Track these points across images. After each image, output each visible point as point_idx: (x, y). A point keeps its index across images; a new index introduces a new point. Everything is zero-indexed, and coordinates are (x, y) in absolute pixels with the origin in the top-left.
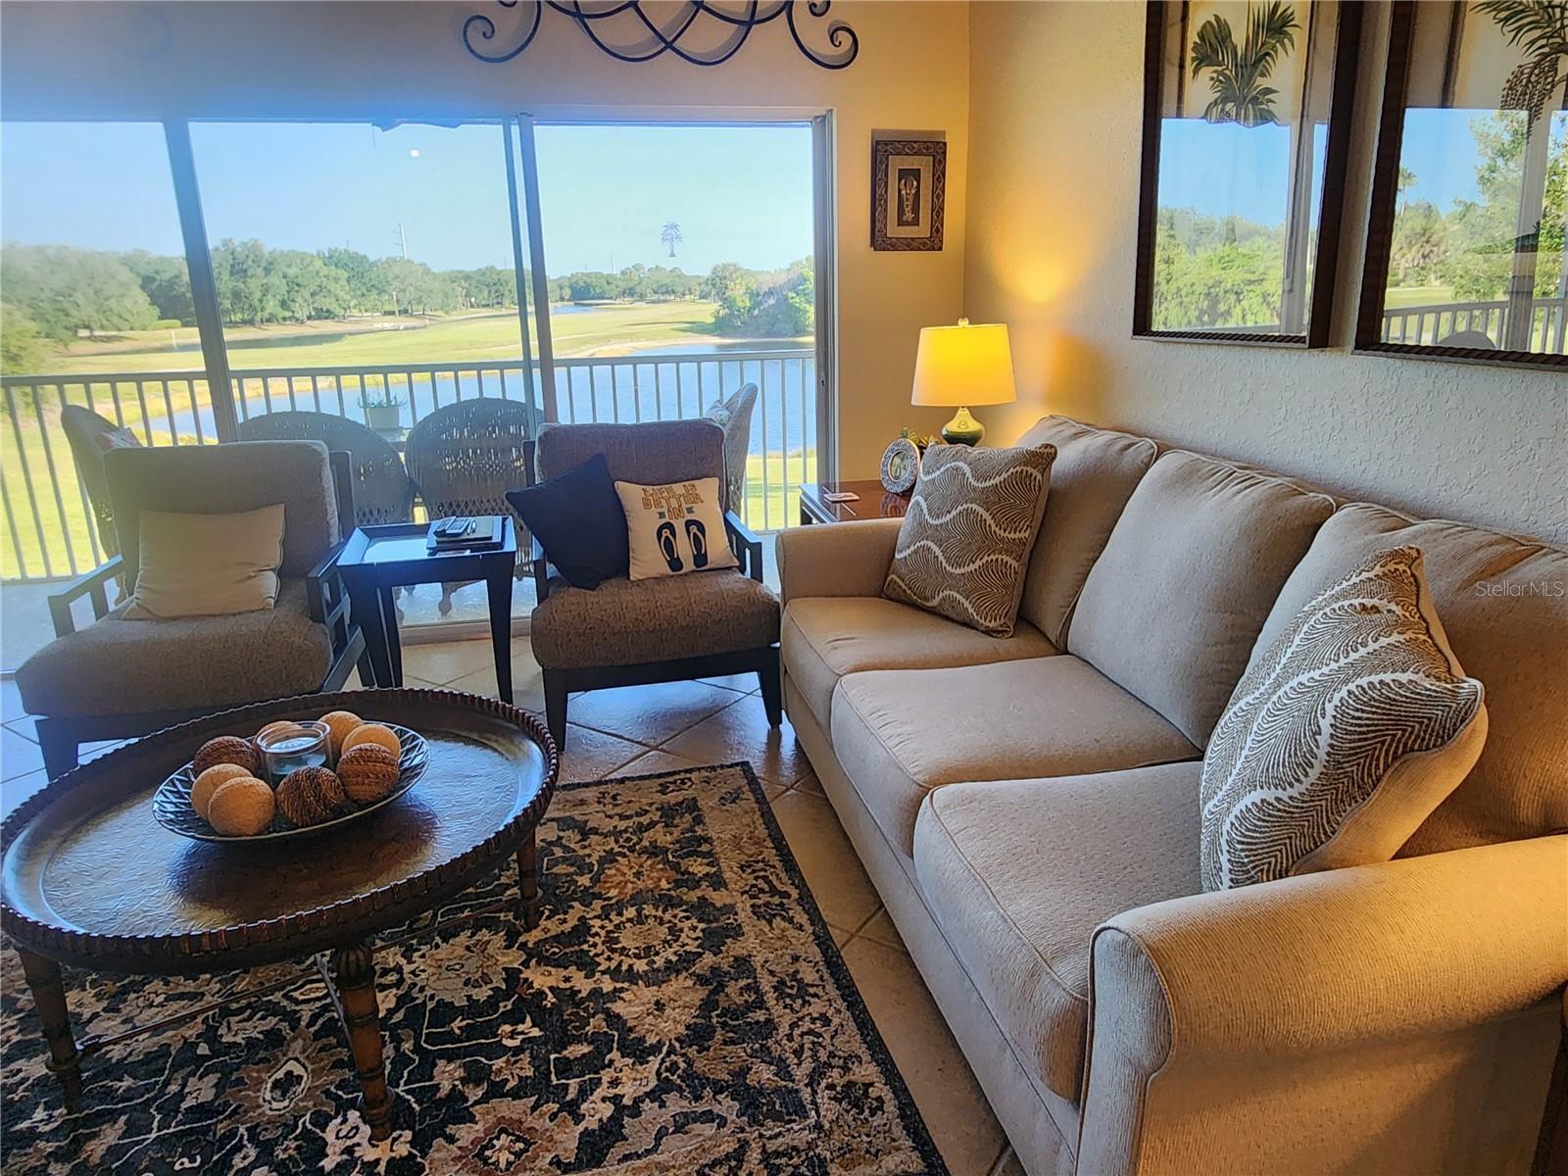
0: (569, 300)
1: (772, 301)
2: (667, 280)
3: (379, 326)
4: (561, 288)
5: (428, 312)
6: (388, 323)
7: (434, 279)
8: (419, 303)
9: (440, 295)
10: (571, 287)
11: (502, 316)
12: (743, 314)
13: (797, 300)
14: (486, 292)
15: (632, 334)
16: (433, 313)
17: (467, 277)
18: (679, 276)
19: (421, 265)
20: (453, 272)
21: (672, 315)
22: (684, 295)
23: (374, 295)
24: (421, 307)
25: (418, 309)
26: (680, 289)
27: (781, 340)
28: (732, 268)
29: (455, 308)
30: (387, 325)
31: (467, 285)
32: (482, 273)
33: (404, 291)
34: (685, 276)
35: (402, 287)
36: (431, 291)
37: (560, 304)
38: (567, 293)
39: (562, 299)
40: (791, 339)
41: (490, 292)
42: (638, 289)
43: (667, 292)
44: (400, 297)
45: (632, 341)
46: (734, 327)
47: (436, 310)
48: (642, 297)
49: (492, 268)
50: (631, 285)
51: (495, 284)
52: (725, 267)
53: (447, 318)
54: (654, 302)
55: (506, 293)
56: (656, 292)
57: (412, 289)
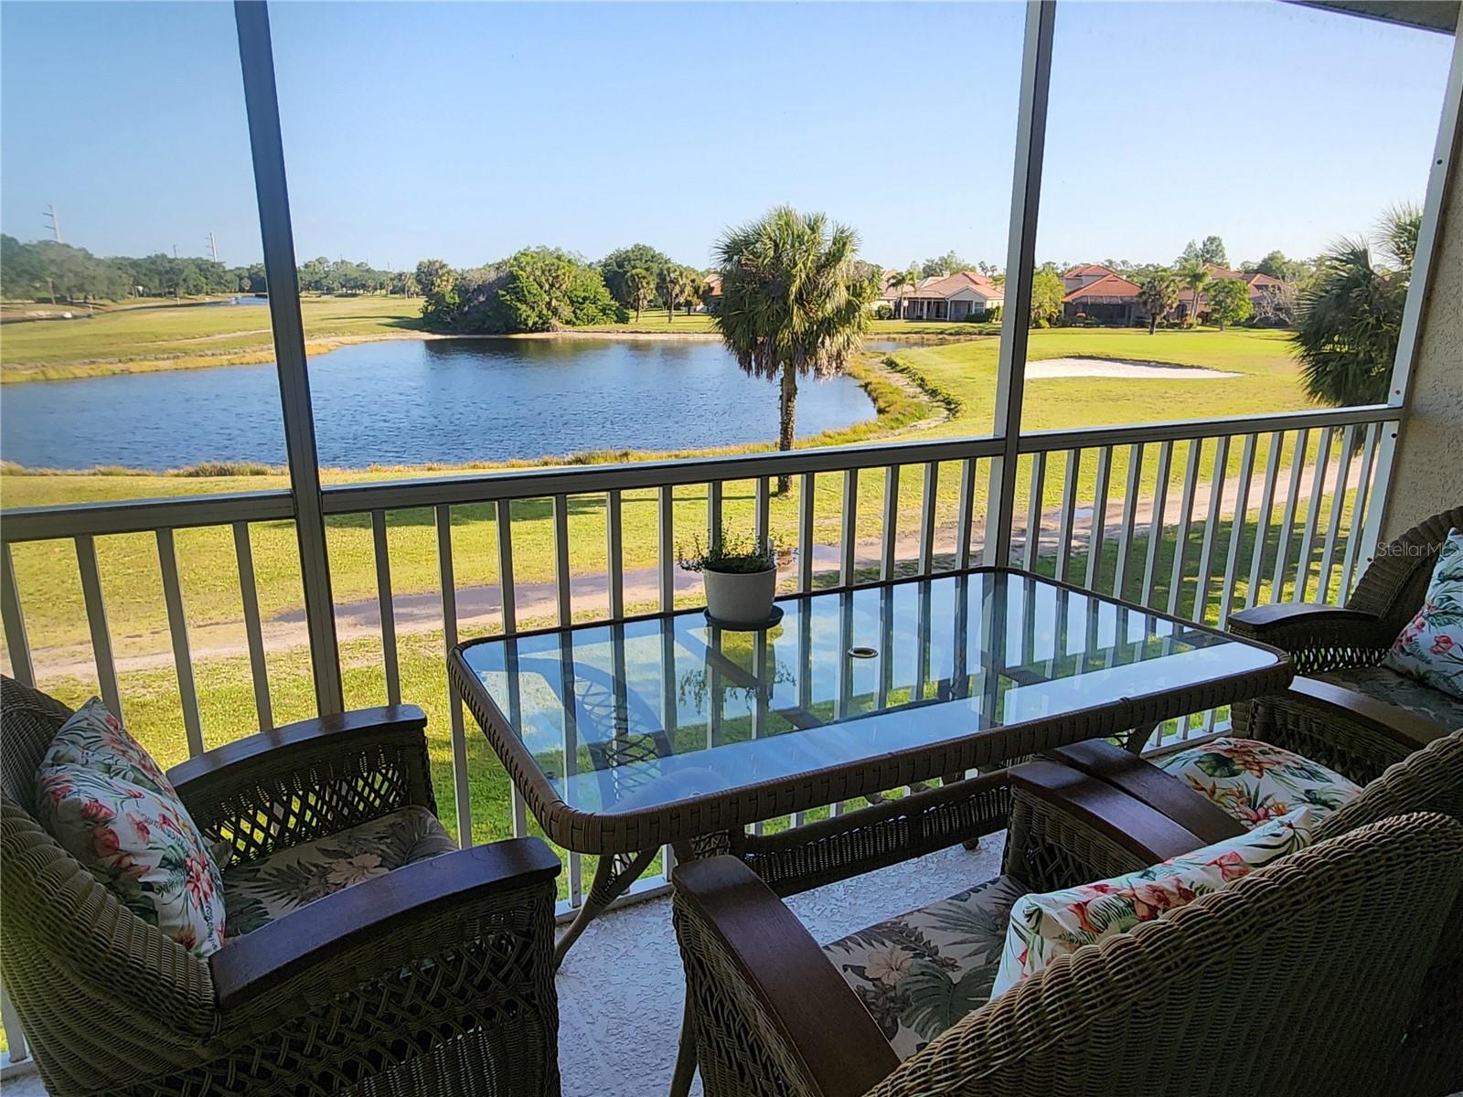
0: (248, 292)
1: (482, 299)
2: (355, 275)
3: (33, 314)
4: (241, 279)
5: (91, 299)
6: (43, 311)
7: (97, 265)
8: (80, 291)
9: (106, 282)
10: (250, 278)
11: (177, 306)
12: (453, 310)
13: (508, 297)
14: (157, 281)
15: (337, 328)
16: (98, 302)
17: (135, 264)
18: (367, 270)
19: (80, 250)
20: (117, 258)
21: (372, 310)
22: (376, 289)
23: (24, 282)
24: (82, 295)
25: (80, 297)
26: (371, 283)
27: (493, 336)
28: (438, 265)
29: (123, 297)
30: (43, 314)
31: (135, 273)
32: (152, 261)
33: (61, 277)
34: (373, 271)
35: (59, 273)
36: (94, 278)
37: (240, 295)
38: (247, 284)
39: (242, 290)
40: (503, 336)
41: (161, 280)
42: (324, 282)
43: (356, 287)
44: (57, 282)
45: (337, 335)
46: (442, 322)
47: (101, 298)
48: (330, 291)
49: (164, 256)
50: (317, 278)
51: (167, 272)
52: (431, 263)
53: (114, 306)
54: (341, 296)
55: (181, 283)
56: (343, 286)
57: (71, 275)
